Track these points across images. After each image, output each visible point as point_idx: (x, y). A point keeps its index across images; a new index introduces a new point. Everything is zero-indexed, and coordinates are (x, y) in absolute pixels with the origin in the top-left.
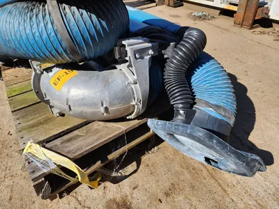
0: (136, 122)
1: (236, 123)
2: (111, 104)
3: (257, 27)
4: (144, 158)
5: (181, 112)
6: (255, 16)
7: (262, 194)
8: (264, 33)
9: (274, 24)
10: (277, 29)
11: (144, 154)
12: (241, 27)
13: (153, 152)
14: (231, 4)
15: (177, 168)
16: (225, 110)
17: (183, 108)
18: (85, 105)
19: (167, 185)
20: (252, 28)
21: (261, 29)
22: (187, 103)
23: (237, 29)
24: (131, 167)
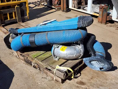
0: (80, 60)
1: (106, 57)
2: (77, 54)
3: (108, 23)
4: (81, 72)
5: (93, 55)
6: (106, 19)
7: (115, 75)
8: (111, 26)
9: (115, 22)
10: (116, 24)
11: (81, 71)
12: (102, 23)
13: (84, 71)
14: (95, 12)
15: (92, 73)
16: (103, 53)
17: (93, 54)
18: (71, 55)
19: (91, 77)
20: (106, 24)
21: (110, 24)
22: (94, 52)
23: (100, 24)
24: (79, 75)
